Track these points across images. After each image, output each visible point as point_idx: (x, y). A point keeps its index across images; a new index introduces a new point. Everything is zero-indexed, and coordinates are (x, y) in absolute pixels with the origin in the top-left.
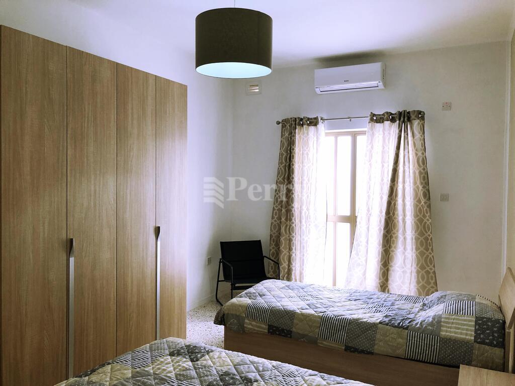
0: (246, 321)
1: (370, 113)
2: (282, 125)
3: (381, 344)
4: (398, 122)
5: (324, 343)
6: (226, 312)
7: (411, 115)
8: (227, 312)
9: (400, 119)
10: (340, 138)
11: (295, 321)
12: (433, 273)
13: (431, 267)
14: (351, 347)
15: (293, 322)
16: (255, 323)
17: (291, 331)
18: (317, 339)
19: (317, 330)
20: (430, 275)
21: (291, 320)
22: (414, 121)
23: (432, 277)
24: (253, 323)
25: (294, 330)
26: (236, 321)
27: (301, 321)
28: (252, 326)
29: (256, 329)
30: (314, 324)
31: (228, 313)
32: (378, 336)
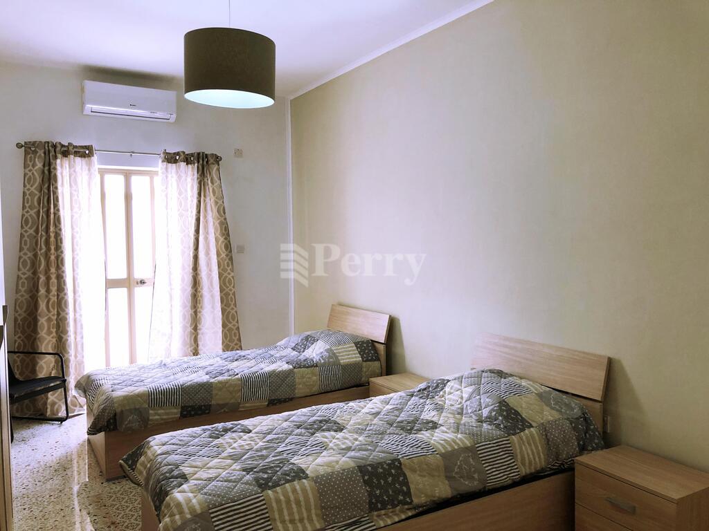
0: (151, 412)
1: (163, 151)
2: (25, 151)
3: (301, 386)
4: (196, 165)
5: (247, 405)
6: (118, 410)
7: (210, 158)
8: (120, 409)
9: (198, 162)
10: (108, 177)
11: (214, 392)
12: (236, 329)
13: (234, 323)
14: (274, 400)
15: (212, 394)
16: (163, 411)
17: (210, 405)
18: (239, 404)
19: (239, 394)
20: (233, 332)
21: (209, 392)
22: (212, 166)
23: (235, 334)
24: (159, 412)
25: (213, 402)
26: (135, 417)
27: (220, 389)
28: (159, 415)
29: (165, 417)
30: (236, 389)
31: (122, 411)
32: (297, 380)
